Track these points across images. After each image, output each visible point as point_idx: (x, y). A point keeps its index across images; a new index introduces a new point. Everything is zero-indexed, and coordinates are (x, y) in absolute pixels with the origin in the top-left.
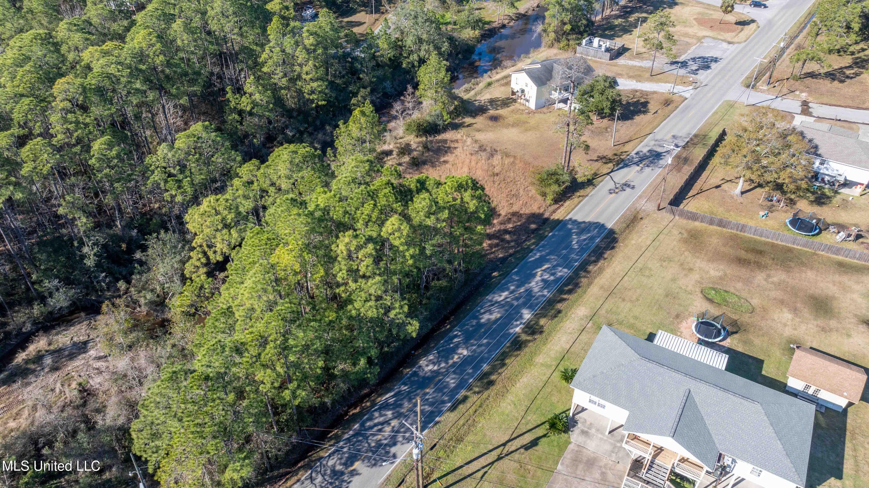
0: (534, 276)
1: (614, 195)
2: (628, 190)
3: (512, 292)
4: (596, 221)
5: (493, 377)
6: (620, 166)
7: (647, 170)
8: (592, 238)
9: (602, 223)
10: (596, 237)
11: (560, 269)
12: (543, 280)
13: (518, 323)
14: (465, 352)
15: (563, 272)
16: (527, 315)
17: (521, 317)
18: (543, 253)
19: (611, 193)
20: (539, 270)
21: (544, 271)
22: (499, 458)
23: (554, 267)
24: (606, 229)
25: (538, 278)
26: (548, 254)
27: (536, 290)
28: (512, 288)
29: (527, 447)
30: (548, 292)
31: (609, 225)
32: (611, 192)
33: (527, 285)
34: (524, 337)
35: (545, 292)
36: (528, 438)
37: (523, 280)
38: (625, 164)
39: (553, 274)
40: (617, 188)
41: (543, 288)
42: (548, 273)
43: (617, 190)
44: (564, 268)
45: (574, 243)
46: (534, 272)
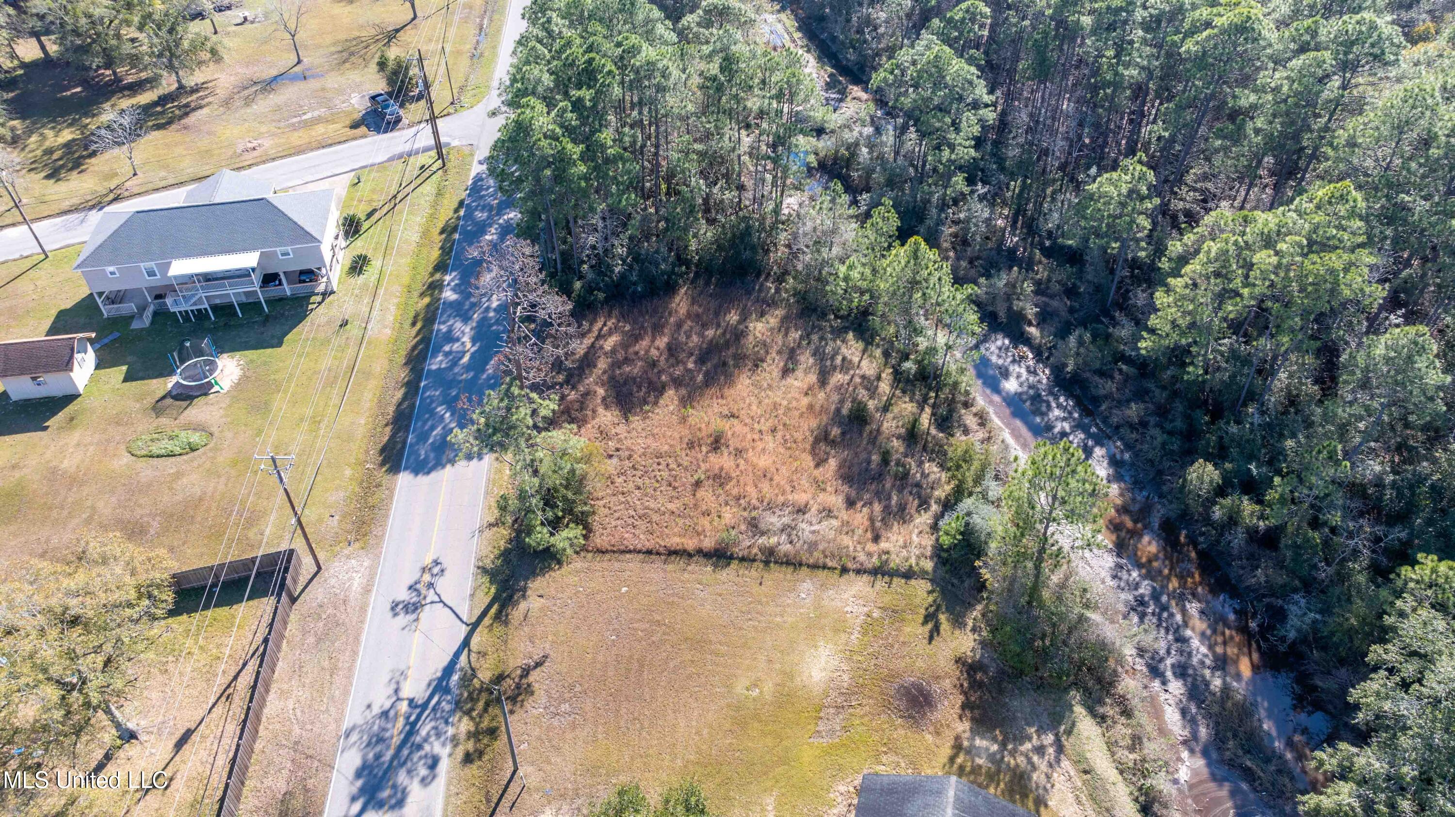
0: (474, 341)
1: (428, 560)
2: (404, 595)
3: (488, 309)
4: (433, 475)
5: (444, 236)
6: (455, 677)
7: (381, 700)
8: (423, 437)
9: (420, 476)
10: (417, 443)
11: (443, 366)
12: (458, 340)
13: (453, 284)
14: (488, 237)
15: (437, 362)
16: (449, 295)
17: (454, 290)
18: (485, 376)
19: (436, 563)
20: (473, 349)
21: (464, 353)
22: (395, 197)
23: (455, 363)
24: (406, 469)
25: (466, 339)
26: (476, 377)
27: (458, 325)
28: (492, 314)
29: (374, 211)
30: (439, 330)
31: (404, 478)
32: (435, 568)
33: (474, 324)
34: (438, 276)
35: (444, 328)
36: (376, 216)
37: (484, 329)
38: (447, 691)
39: (447, 354)
40: (431, 585)
41: (450, 331)
42: (457, 352)
43: (427, 578)
44: (439, 369)
45: (448, 415)
46: (478, 345)
